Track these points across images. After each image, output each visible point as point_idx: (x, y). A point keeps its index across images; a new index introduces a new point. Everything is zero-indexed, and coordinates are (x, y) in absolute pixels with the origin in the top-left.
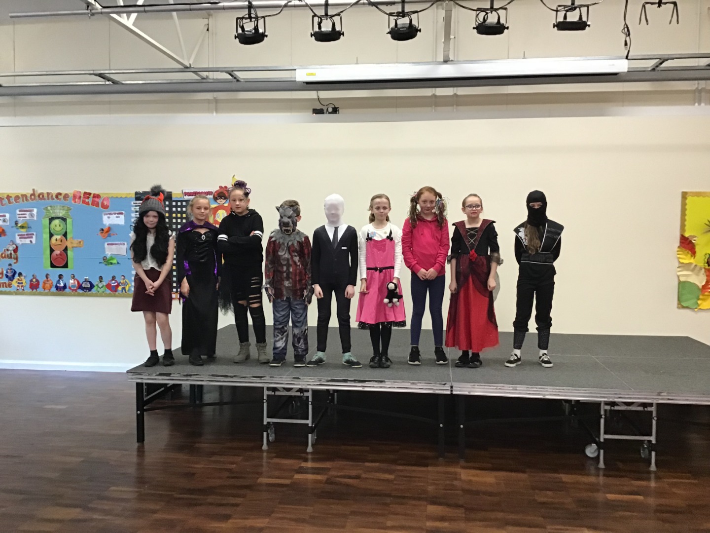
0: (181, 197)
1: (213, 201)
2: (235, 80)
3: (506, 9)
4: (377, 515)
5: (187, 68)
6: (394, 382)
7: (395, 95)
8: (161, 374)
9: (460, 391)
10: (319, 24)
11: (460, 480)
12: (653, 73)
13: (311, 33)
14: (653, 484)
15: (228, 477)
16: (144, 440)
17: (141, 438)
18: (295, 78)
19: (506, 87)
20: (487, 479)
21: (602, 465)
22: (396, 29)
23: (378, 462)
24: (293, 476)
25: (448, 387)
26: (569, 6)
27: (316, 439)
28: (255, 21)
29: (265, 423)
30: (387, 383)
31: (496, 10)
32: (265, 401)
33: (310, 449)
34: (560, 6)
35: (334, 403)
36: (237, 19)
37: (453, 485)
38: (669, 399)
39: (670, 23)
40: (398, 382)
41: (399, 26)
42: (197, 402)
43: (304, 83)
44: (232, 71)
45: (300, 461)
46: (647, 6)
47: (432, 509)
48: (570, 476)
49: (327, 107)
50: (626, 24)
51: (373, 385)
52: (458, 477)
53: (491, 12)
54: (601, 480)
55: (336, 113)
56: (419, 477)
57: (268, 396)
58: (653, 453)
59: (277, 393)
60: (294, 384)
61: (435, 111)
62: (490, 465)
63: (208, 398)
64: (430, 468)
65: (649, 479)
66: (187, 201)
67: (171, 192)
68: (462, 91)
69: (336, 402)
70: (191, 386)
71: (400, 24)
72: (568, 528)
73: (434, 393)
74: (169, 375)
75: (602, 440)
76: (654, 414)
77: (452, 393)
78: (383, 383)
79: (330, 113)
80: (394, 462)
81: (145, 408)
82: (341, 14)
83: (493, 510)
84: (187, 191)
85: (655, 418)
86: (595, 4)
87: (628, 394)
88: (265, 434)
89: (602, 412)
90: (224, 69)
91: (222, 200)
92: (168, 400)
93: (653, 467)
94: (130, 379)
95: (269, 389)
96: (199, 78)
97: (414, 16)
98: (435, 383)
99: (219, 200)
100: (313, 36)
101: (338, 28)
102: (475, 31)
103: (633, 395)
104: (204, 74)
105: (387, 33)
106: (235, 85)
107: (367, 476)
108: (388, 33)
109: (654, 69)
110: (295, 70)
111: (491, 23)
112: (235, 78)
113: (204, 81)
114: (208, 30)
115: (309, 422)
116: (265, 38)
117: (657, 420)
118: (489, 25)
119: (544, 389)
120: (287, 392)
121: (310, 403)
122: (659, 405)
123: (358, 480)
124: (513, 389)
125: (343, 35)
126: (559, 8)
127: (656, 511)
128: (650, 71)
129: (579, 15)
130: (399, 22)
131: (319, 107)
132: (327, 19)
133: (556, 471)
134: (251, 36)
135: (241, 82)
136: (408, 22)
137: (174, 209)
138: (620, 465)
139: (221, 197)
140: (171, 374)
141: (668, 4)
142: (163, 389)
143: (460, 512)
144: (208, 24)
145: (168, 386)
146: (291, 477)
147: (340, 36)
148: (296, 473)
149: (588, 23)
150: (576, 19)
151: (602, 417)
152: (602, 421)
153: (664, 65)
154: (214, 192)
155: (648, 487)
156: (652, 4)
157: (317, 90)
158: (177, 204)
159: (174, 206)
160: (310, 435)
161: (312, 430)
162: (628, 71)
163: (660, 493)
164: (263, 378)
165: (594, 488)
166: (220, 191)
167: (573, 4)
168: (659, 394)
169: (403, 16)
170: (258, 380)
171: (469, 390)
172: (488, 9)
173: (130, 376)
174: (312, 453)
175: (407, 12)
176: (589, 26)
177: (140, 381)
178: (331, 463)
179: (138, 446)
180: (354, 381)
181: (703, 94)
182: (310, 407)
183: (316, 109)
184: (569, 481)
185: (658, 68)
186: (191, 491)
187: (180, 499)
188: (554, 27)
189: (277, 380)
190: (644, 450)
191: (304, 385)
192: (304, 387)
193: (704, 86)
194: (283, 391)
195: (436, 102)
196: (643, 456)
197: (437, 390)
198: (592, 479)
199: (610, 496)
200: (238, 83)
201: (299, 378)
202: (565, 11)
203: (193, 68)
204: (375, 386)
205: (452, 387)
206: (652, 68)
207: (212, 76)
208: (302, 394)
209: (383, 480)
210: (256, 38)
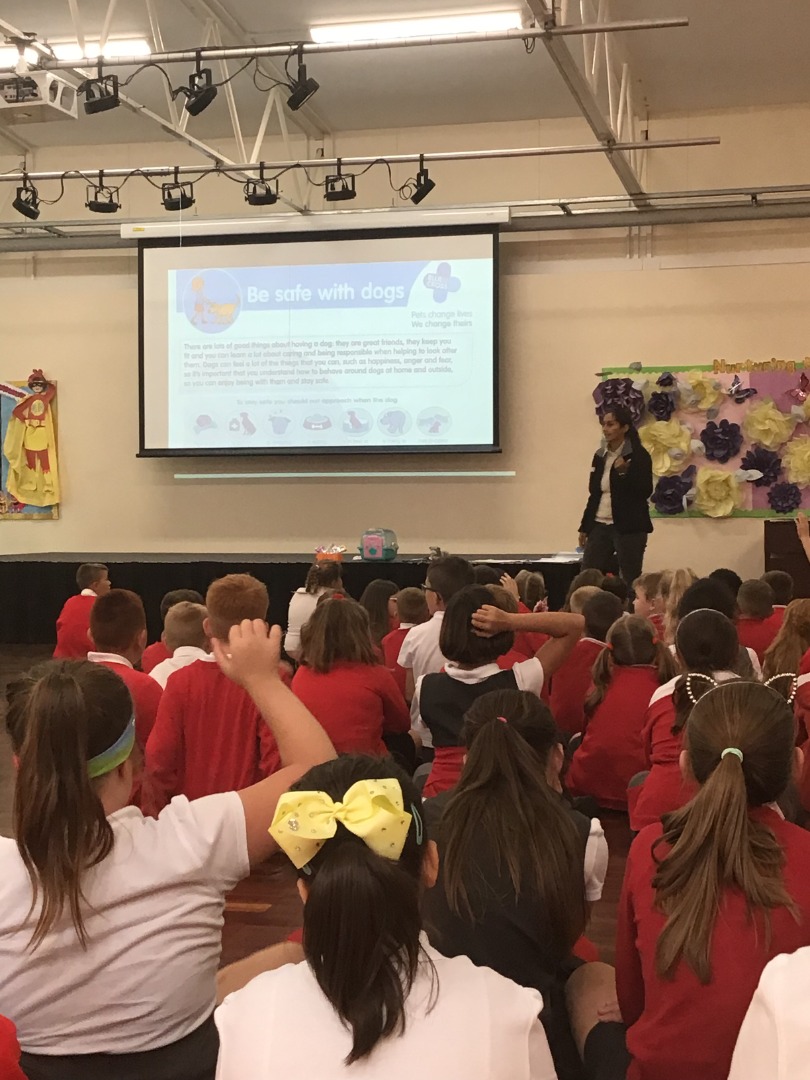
2: (56, 236)
10: (95, 195)
13: (86, 203)
22: (169, 199)
34: (327, 177)
71: (173, 196)
90: (43, 225)
91: (39, 388)
96: (12, 234)
99: (35, 388)
100: (90, 207)
101: (115, 200)
102: (247, 202)
104: (19, 230)
105: (161, 204)
106: (55, 241)
111: (261, 194)
112: (56, 233)
113: (19, 236)
118: (259, 196)
125: (121, 207)
129: (345, 184)
132: (103, 191)
135: (66, 237)
136: (182, 193)
139: (37, 384)
147: (117, 207)
150: (343, 189)
166: (35, 376)
167: (339, 173)
169: (177, 188)
175: (180, 183)
176: (356, 195)
181: (635, 242)
193: (637, 233)
200: (61, 238)
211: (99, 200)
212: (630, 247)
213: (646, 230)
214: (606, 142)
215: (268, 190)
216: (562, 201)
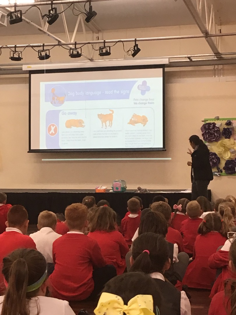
22: (41, 56)
31: (77, 49)
100: (10, 59)
101: (20, 56)
102: (70, 57)
108: (38, 57)
118: (74, 54)
135: (2, 70)
136: (45, 54)
147: (21, 59)
175: (45, 50)
176: (111, 54)
181: (217, 71)
188: (99, 55)
211: (14, 56)
212: (215, 73)
213: (221, 67)
214: (205, 34)
215: (78, 52)
216: (189, 56)
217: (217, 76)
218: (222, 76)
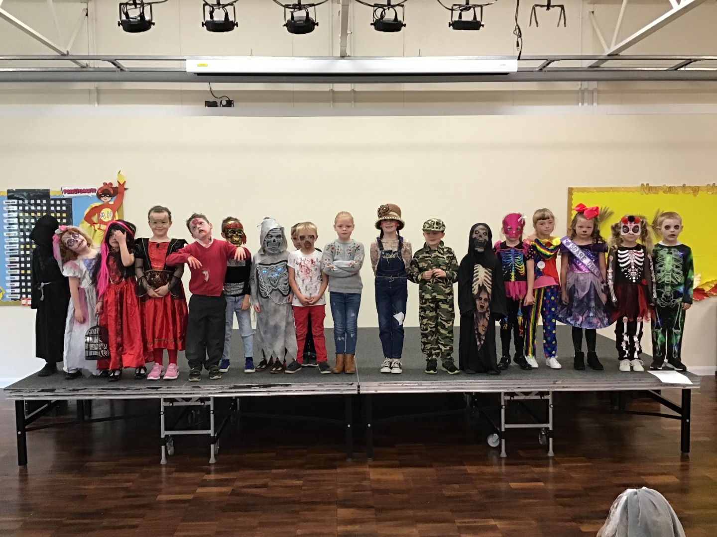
0: (59, 196)
1: (96, 198)
2: (119, 69)
3: (403, 6)
4: (287, 524)
5: (63, 55)
6: (301, 385)
7: (292, 89)
8: (43, 391)
9: (367, 390)
10: (211, 13)
11: (369, 479)
12: (541, 73)
13: (203, 23)
14: (551, 470)
15: (124, 497)
16: (26, 462)
17: (23, 459)
18: (185, 68)
19: (402, 84)
20: (395, 476)
21: (503, 454)
22: (293, 21)
23: (285, 469)
24: (196, 490)
25: (355, 387)
26: (464, 6)
27: (219, 449)
28: (140, 8)
29: (163, 436)
30: (293, 386)
31: (393, 6)
32: (162, 413)
33: (212, 460)
34: (455, 5)
35: (236, 409)
36: (121, 4)
37: (362, 486)
38: (563, 387)
39: (558, 26)
40: (305, 385)
41: (295, 19)
42: (86, 417)
43: (195, 74)
44: (116, 60)
45: (202, 474)
46: (537, 8)
47: (343, 513)
48: (475, 468)
49: (221, 100)
50: (517, 25)
51: (278, 390)
52: (367, 476)
53: (389, 9)
54: (504, 469)
55: (231, 106)
56: (328, 481)
57: (165, 407)
58: (551, 440)
59: (175, 404)
60: (194, 393)
61: (333, 107)
62: (397, 462)
63: (98, 412)
64: (339, 470)
65: (547, 466)
66: (67, 200)
67: (49, 190)
68: (360, 87)
69: (238, 408)
70: (78, 401)
71: (296, 17)
72: (476, 520)
73: (341, 393)
74: (52, 390)
75: (503, 430)
76: (551, 402)
77: (359, 393)
78: (289, 387)
79: (224, 106)
80: (302, 466)
81: (26, 427)
82: (234, 4)
83: (402, 509)
84: (67, 188)
85: (552, 406)
86: (489, 4)
87: (526, 384)
88: (163, 447)
89: (503, 403)
90: (106, 58)
91: (107, 198)
92: (53, 416)
93: (551, 453)
94: (7, 397)
95: (166, 400)
96: (78, 66)
97: (311, 9)
98: (342, 384)
99: (104, 198)
100: (205, 26)
101: (231, 18)
102: (373, 27)
103: (531, 384)
104: (84, 62)
105: (283, 26)
106: (118, 75)
107: (275, 484)
108: (285, 25)
109: (541, 70)
110: (185, 60)
111: (389, 20)
112: (119, 67)
113: (84, 69)
114: (87, 15)
115: (211, 432)
116: (152, 26)
117: (553, 408)
118: (387, 22)
119: (448, 383)
120: (186, 403)
121: (212, 412)
122: (554, 393)
123: (266, 489)
124: (418, 385)
125: (237, 26)
126: (454, 8)
127: (557, 496)
128: (538, 71)
129: (473, 15)
130: (295, 15)
131: (212, 99)
132: (219, 9)
133: (462, 464)
134: (136, 23)
135: (125, 71)
136: (305, 15)
137: (53, 208)
138: (521, 453)
139: (105, 195)
140: (55, 389)
141: (556, 8)
142: (46, 405)
143: (369, 514)
144: (87, 9)
145: (52, 402)
146: (193, 492)
147: (234, 26)
148: (199, 487)
149: (482, 23)
150: (471, 19)
151: (502, 408)
152: (503, 411)
153: (550, 66)
154: (97, 189)
155: (548, 473)
156: (542, 6)
157: (209, 82)
158: (55, 202)
159: (53, 205)
160: (212, 446)
161: (214, 440)
162: (518, 71)
163: (558, 478)
164: (159, 390)
165: (497, 478)
166: (105, 188)
167: (467, 4)
168: (554, 383)
169: (300, 9)
170: (154, 392)
171: (376, 388)
172: (385, 6)
173: (8, 393)
174: (215, 464)
175: (304, 5)
176: (483, 26)
177: (19, 399)
178: (237, 473)
179: (20, 470)
180: (259, 386)
181: (586, 94)
182: (212, 416)
183: (209, 102)
184: (475, 472)
185: (545, 69)
186: (82, 516)
187: (71, 525)
188: (450, 26)
189: (174, 390)
190: (542, 437)
191: (204, 394)
192: (205, 396)
193: (586, 87)
194: (182, 402)
195: (334, 98)
196: (541, 443)
197: (344, 390)
198: (496, 469)
199: (514, 485)
200: (123, 72)
201: (199, 387)
202: (460, 10)
203: (71, 55)
204: (281, 390)
205: (359, 387)
206: (539, 68)
207: (92, 64)
208: (203, 404)
209: (291, 487)
210: (141, 25)
211: (215, 19)
212: (581, 97)
213: (594, 85)
215: (395, 17)
217: (586, 104)
218: (595, 104)
